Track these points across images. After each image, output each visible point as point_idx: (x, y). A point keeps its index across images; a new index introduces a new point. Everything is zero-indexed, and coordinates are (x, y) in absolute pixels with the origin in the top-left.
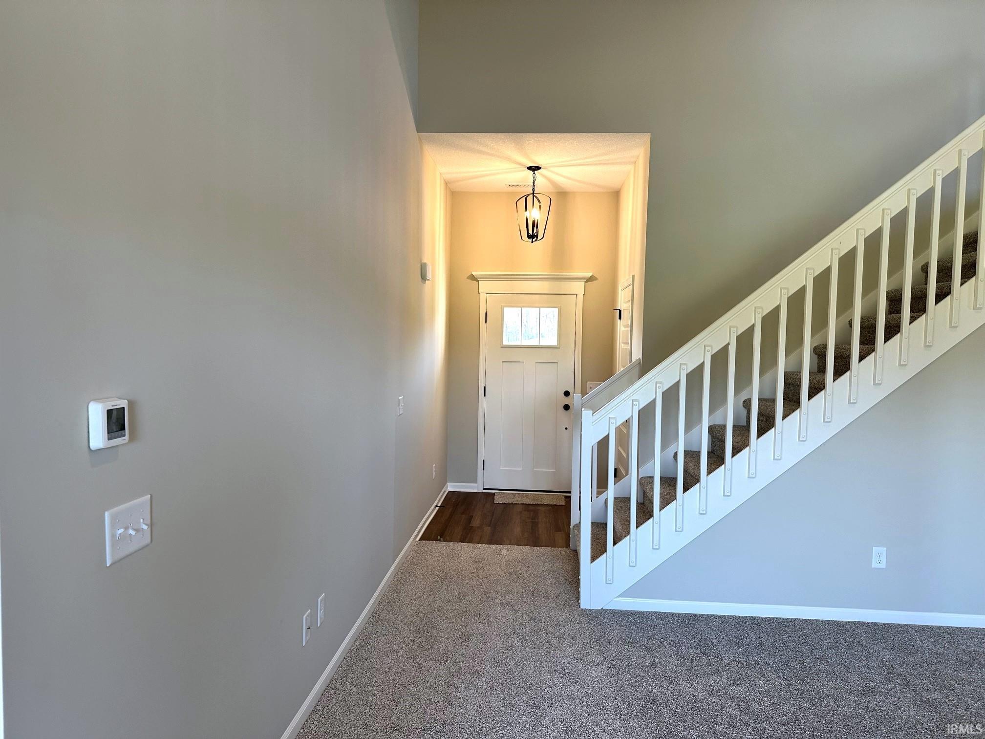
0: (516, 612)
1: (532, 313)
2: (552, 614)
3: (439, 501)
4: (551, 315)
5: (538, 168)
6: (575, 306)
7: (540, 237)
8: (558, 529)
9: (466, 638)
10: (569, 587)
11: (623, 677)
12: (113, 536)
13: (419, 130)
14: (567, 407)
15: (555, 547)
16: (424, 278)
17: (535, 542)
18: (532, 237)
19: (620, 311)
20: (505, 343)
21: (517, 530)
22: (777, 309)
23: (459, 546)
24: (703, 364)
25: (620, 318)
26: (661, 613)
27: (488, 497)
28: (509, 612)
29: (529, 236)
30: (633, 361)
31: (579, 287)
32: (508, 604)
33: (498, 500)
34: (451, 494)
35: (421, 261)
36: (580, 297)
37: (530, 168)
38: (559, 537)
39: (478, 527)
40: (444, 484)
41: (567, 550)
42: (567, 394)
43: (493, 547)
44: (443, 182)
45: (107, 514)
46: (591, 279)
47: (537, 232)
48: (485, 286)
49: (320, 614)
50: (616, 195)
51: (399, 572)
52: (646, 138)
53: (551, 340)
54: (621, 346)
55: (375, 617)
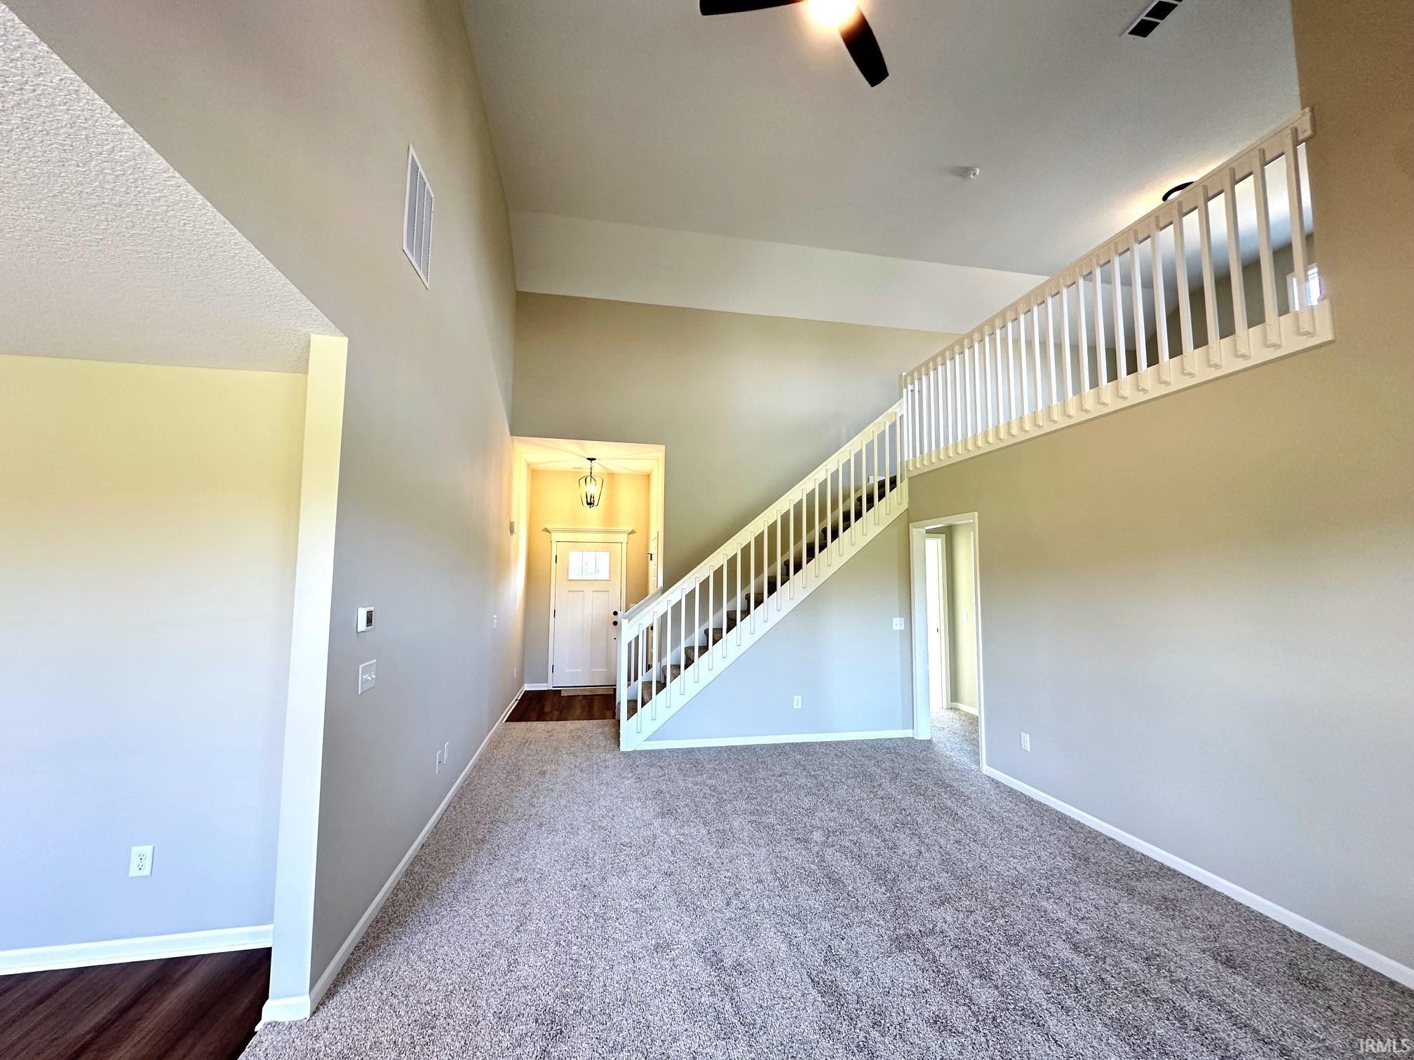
0: (577, 757)
1: (589, 557)
2: (601, 756)
3: (519, 696)
4: (604, 558)
5: (595, 459)
6: (620, 551)
7: (596, 504)
8: (608, 709)
9: (544, 773)
10: (613, 740)
11: (644, 783)
12: (362, 678)
13: (512, 434)
14: (615, 623)
15: (604, 719)
16: (512, 531)
17: (591, 717)
18: (590, 504)
19: (651, 555)
20: (570, 578)
21: (578, 712)
22: (735, 556)
23: (535, 723)
24: (695, 588)
25: (651, 559)
26: (671, 749)
27: (556, 693)
28: (572, 757)
29: (588, 504)
30: (659, 586)
31: (623, 538)
32: (571, 753)
33: (563, 694)
34: (527, 693)
35: (510, 519)
36: (624, 545)
37: (588, 459)
38: (608, 713)
39: (549, 712)
40: (521, 685)
41: (614, 720)
42: (615, 613)
43: (560, 722)
44: (526, 465)
45: (360, 667)
46: (632, 532)
47: (594, 501)
48: (555, 536)
49: (446, 755)
50: (648, 476)
51: (491, 741)
52: (663, 447)
53: (604, 575)
54: (652, 579)
55: (477, 767)
